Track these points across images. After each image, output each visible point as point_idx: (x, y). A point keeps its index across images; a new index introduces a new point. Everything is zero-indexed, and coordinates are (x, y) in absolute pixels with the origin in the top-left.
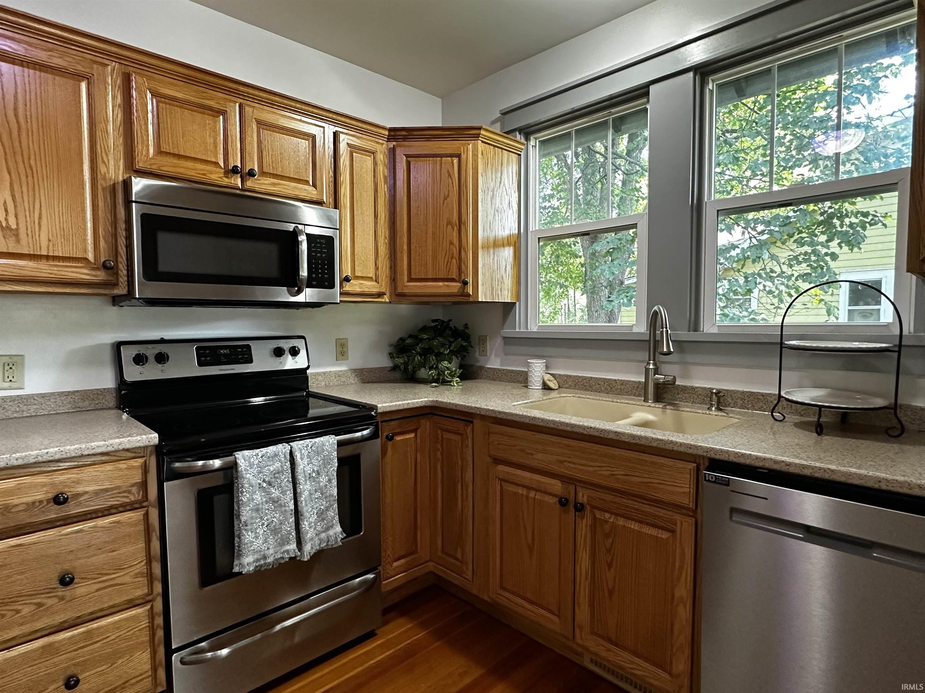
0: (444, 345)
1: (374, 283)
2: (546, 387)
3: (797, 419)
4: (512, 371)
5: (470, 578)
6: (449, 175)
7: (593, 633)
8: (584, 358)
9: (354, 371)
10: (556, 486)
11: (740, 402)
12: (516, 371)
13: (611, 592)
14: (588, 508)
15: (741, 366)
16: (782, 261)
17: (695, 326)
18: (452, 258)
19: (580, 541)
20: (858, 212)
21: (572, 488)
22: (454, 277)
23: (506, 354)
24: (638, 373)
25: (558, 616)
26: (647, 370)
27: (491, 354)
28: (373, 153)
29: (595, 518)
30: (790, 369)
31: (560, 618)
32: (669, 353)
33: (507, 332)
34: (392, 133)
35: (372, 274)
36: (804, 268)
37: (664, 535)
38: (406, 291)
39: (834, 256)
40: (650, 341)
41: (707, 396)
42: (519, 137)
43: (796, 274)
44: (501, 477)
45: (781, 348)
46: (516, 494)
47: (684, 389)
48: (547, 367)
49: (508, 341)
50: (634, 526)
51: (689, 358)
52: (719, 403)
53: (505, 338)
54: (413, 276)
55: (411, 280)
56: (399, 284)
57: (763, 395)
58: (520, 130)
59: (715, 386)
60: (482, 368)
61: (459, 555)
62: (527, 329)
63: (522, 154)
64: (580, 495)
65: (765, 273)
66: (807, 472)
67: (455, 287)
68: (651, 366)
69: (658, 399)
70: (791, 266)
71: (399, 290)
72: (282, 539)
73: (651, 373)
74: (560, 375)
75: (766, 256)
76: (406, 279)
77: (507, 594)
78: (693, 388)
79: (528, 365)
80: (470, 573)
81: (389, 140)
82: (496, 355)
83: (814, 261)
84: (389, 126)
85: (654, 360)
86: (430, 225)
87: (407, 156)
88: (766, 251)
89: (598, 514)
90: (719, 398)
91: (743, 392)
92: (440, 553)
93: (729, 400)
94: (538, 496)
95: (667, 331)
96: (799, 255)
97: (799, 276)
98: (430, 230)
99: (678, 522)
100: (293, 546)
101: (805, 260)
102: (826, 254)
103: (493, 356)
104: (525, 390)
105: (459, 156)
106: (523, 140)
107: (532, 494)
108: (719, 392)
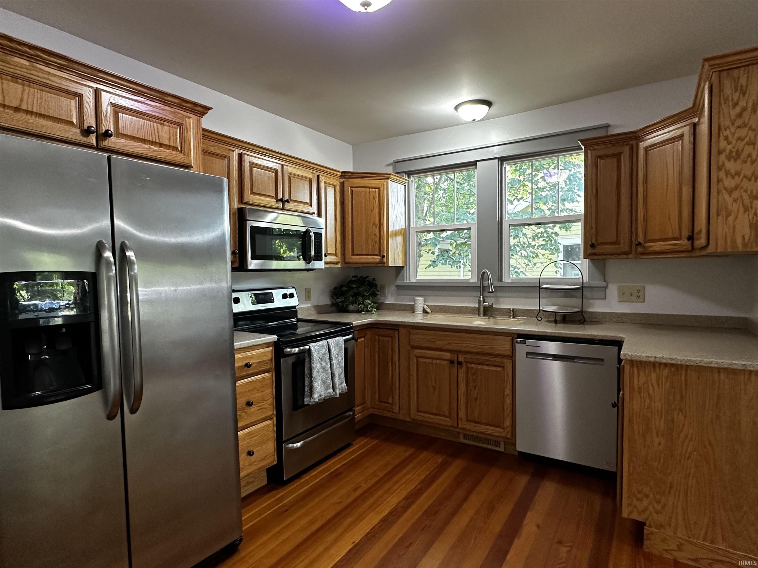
0: (366, 290)
1: (335, 257)
2: (425, 312)
3: (546, 319)
4: (402, 305)
5: (397, 411)
6: (374, 198)
7: (468, 420)
8: (445, 296)
9: (315, 307)
10: (448, 355)
11: (522, 314)
12: (405, 304)
13: (476, 399)
14: (464, 363)
15: (522, 297)
16: (529, 236)
17: (500, 279)
18: (376, 243)
19: (460, 379)
20: (567, 209)
21: (456, 356)
22: (377, 253)
23: (398, 295)
24: (474, 302)
25: (450, 418)
26: (480, 301)
27: (388, 295)
28: (334, 185)
29: (467, 366)
30: (544, 298)
31: (450, 419)
32: (492, 292)
33: (399, 282)
34: (343, 174)
35: (334, 253)
36: (541, 242)
37: (499, 369)
38: (351, 261)
39: (556, 234)
40: (480, 286)
41: (507, 312)
42: (405, 177)
43: (537, 244)
44: (417, 355)
45: (540, 288)
46: (425, 362)
47: (497, 309)
48: (424, 302)
49: (399, 287)
50: (486, 368)
51: (499, 294)
52: (513, 314)
53: (397, 286)
54: (355, 253)
55: (353, 255)
56: (347, 257)
57: (532, 310)
58: (406, 172)
59: (512, 307)
60: (383, 303)
61: (390, 401)
62: (410, 281)
63: (406, 185)
64: (460, 358)
65: (521, 244)
66: (553, 335)
67: (377, 259)
68: (481, 299)
69: (485, 315)
70: (534, 240)
71: (347, 261)
72: (327, 387)
73: (482, 302)
74: (431, 305)
75: (521, 235)
76: (351, 254)
77: (421, 414)
78: (501, 309)
79: (414, 300)
80: (397, 408)
81: (341, 177)
82: (392, 296)
83: (546, 237)
84: (341, 171)
85: (483, 296)
86: (364, 225)
87: (351, 187)
88: (520, 232)
89: (469, 365)
90: (513, 312)
91: (523, 309)
92: (377, 403)
93: (518, 313)
94: (438, 362)
95: (491, 282)
96: (538, 234)
97: (539, 246)
98: (364, 228)
99: (506, 362)
100: (331, 390)
101: (541, 237)
102: (552, 233)
103: (389, 296)
104: (412, 314)
105: (379, 188)
106: (407, 178)
107: (435, 361)
108: (513, 309)
